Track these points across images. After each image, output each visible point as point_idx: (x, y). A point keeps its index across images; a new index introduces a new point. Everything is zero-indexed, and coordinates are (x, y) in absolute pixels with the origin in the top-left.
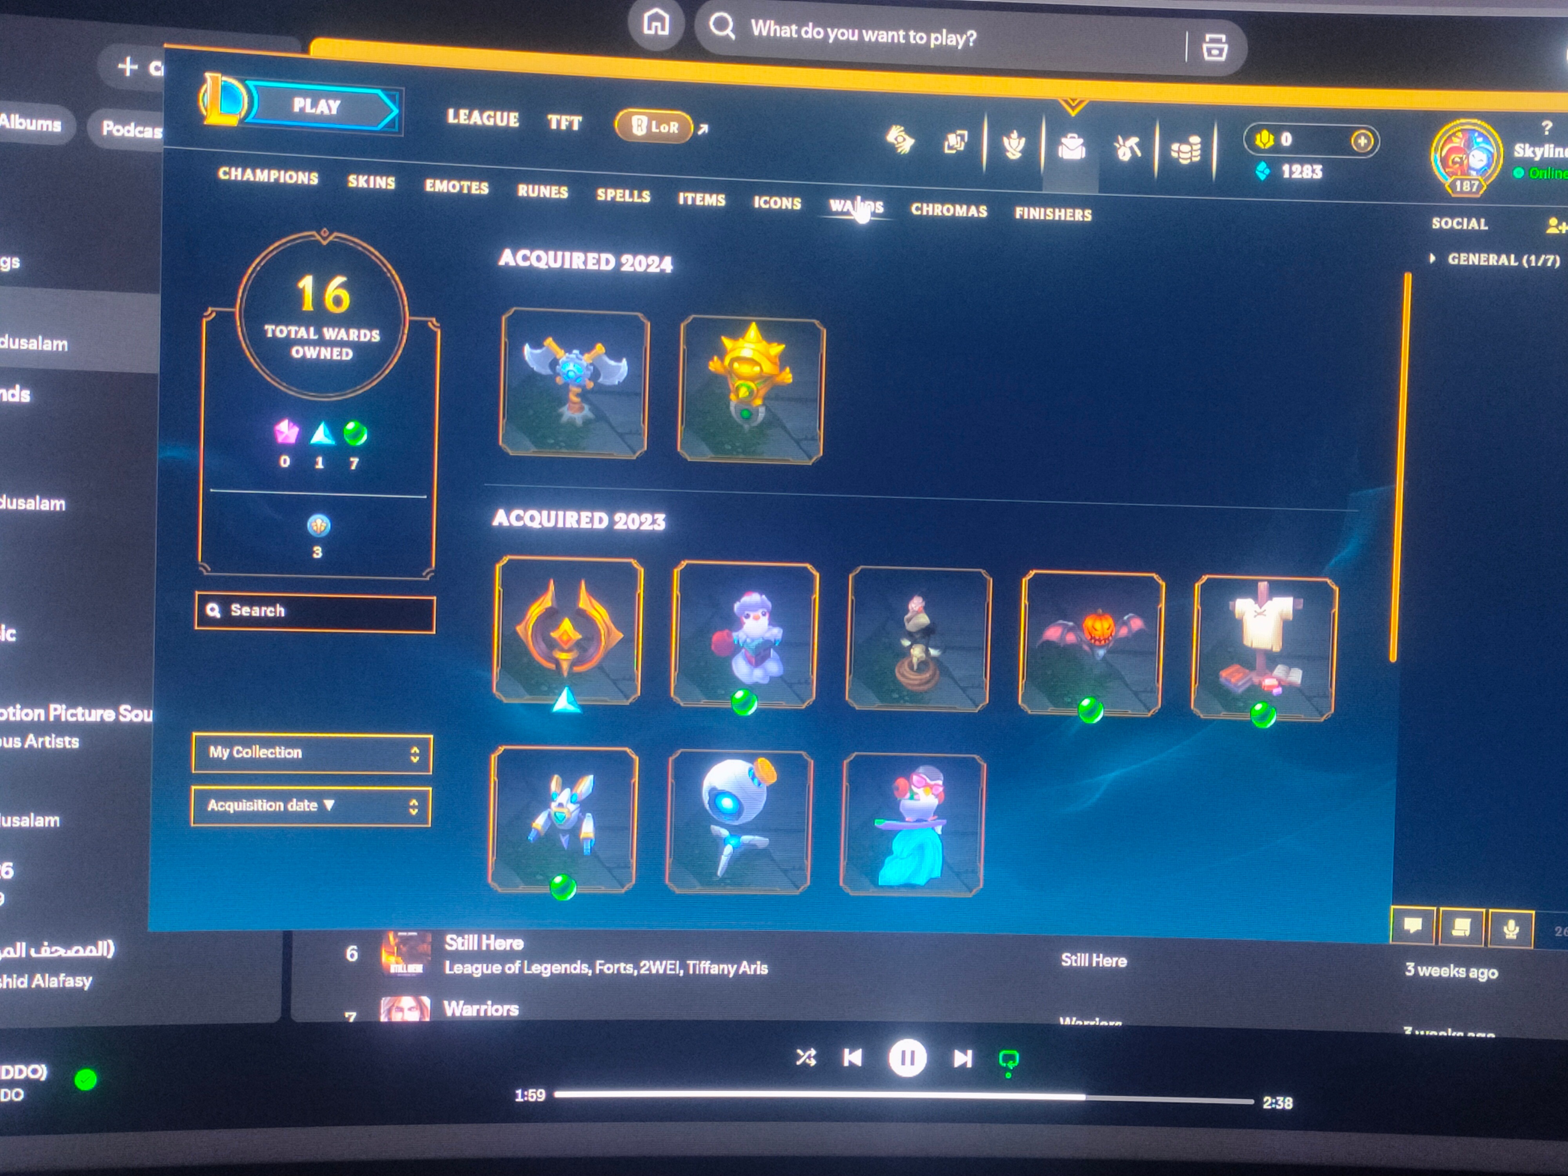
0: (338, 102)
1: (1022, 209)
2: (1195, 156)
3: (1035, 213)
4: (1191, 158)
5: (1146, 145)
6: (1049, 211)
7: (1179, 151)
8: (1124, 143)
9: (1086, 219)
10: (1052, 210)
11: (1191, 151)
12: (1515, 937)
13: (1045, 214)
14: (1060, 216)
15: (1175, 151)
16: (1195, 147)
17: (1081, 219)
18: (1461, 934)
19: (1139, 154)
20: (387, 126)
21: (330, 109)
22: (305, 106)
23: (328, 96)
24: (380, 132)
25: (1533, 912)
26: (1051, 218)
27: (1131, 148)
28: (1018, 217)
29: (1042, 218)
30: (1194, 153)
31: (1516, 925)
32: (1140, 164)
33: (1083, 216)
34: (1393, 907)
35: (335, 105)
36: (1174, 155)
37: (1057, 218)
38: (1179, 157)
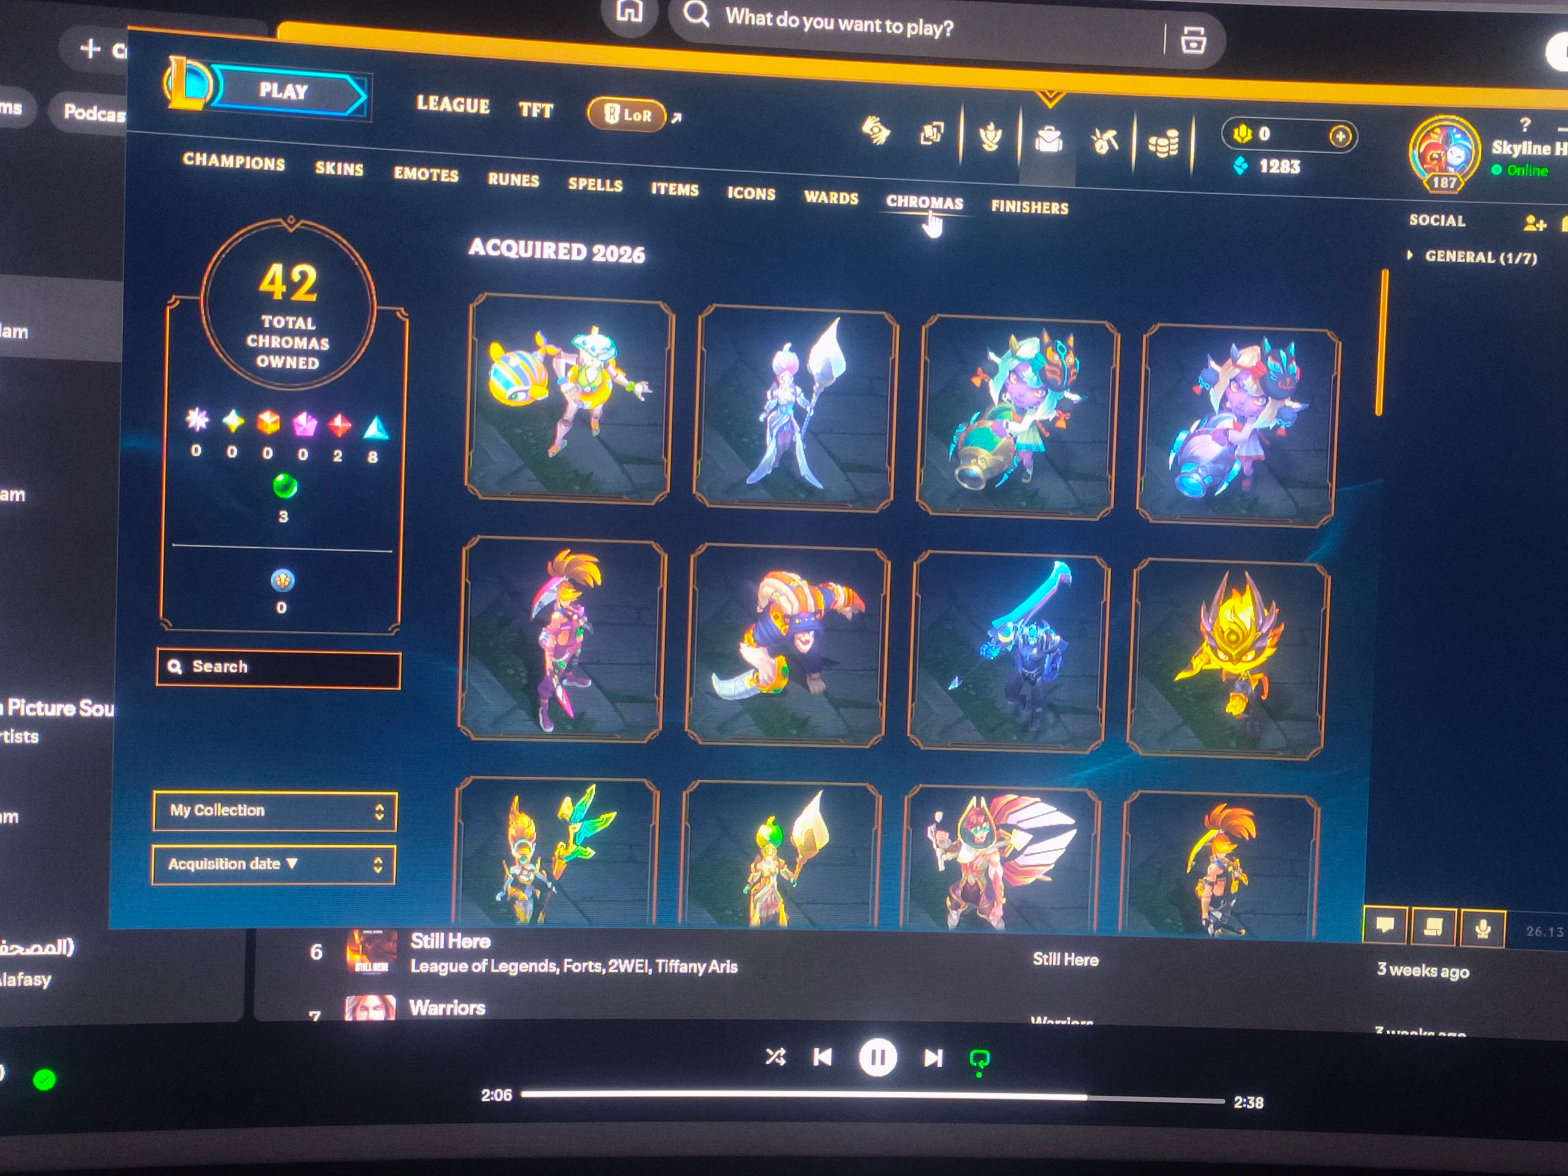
0: (306, 87)
1: (998, 201)
2: (1173, 150)
3: (1012, 206)
4: (1168, 152)
5: (1123, 138)
6: (1026, 204)
7: (1156, 145)
8: (1101, 135)
9: (1062, 213)
10: (1028, 203)
11: (1169, 145)
12: (1487, 937)
13: (1022, 207)
14: (1036, 210)
15: (1152, 145)
16: (1172, 141)
17: (1058, 212)
18: (1433, 933)
19: (1116, 147)
20: (355, 112)
21: (297, 94)
22: (271, 91)
23: (295, 80)
24: (348, 117)
25: (1505, 912)
26: (1027, 211)
27: (1109, 142)
28: (994, 209)
29: (1019, 211)
30: (1172, 147)
31: (1488, 924)
32: (1119, 157)
33: (1060, 209)
34: (1365, 907)
35: (302, 90)
36: (1152, 148)
37: (1033, 211)
38: (1157, 151)
